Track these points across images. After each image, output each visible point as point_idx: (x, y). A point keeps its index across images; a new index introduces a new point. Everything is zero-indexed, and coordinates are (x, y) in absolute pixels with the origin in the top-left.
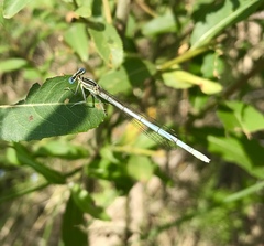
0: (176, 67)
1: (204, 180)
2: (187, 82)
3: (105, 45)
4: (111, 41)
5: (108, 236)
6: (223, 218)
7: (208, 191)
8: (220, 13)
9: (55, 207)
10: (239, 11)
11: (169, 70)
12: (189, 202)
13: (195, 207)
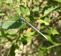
0: (40, 18)
1: (39, 44)
2: (42, 22)
3: (26, 12)
4: (28, 11)
5: (19, 54)
6: (43, 53)
7: (40, 47)
8: (51, 8)
9: (6, 47)
10: (55, 8)
11: (38, 19)
12: (36, 49)
13: (37, 50)
